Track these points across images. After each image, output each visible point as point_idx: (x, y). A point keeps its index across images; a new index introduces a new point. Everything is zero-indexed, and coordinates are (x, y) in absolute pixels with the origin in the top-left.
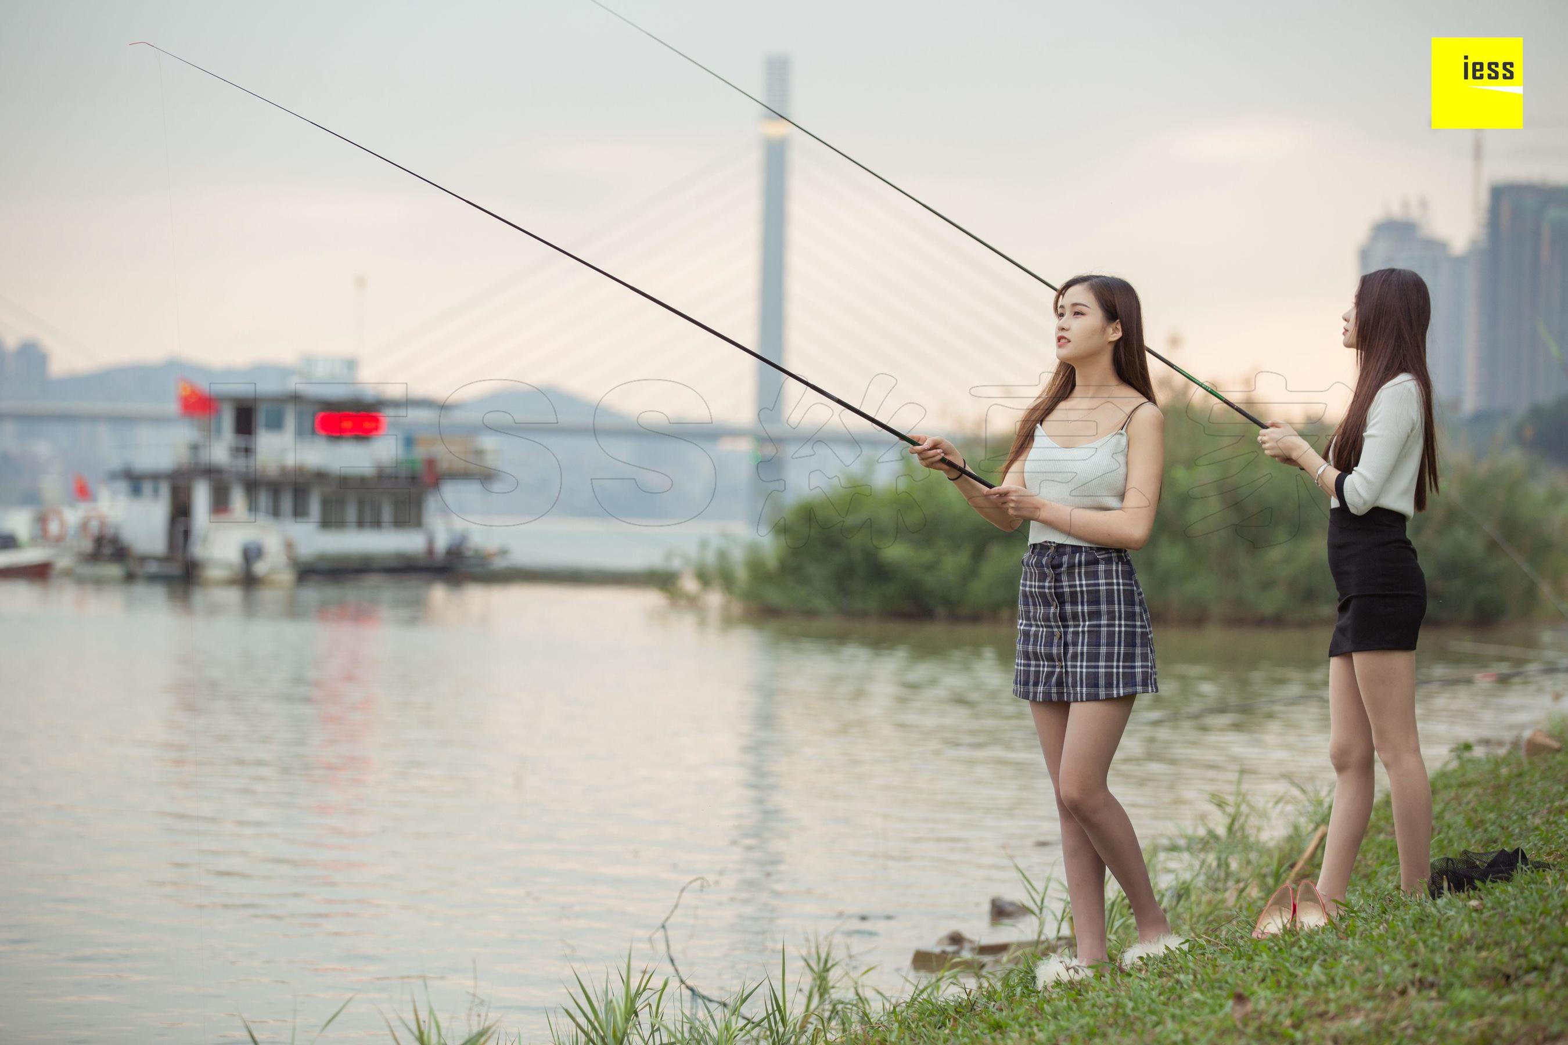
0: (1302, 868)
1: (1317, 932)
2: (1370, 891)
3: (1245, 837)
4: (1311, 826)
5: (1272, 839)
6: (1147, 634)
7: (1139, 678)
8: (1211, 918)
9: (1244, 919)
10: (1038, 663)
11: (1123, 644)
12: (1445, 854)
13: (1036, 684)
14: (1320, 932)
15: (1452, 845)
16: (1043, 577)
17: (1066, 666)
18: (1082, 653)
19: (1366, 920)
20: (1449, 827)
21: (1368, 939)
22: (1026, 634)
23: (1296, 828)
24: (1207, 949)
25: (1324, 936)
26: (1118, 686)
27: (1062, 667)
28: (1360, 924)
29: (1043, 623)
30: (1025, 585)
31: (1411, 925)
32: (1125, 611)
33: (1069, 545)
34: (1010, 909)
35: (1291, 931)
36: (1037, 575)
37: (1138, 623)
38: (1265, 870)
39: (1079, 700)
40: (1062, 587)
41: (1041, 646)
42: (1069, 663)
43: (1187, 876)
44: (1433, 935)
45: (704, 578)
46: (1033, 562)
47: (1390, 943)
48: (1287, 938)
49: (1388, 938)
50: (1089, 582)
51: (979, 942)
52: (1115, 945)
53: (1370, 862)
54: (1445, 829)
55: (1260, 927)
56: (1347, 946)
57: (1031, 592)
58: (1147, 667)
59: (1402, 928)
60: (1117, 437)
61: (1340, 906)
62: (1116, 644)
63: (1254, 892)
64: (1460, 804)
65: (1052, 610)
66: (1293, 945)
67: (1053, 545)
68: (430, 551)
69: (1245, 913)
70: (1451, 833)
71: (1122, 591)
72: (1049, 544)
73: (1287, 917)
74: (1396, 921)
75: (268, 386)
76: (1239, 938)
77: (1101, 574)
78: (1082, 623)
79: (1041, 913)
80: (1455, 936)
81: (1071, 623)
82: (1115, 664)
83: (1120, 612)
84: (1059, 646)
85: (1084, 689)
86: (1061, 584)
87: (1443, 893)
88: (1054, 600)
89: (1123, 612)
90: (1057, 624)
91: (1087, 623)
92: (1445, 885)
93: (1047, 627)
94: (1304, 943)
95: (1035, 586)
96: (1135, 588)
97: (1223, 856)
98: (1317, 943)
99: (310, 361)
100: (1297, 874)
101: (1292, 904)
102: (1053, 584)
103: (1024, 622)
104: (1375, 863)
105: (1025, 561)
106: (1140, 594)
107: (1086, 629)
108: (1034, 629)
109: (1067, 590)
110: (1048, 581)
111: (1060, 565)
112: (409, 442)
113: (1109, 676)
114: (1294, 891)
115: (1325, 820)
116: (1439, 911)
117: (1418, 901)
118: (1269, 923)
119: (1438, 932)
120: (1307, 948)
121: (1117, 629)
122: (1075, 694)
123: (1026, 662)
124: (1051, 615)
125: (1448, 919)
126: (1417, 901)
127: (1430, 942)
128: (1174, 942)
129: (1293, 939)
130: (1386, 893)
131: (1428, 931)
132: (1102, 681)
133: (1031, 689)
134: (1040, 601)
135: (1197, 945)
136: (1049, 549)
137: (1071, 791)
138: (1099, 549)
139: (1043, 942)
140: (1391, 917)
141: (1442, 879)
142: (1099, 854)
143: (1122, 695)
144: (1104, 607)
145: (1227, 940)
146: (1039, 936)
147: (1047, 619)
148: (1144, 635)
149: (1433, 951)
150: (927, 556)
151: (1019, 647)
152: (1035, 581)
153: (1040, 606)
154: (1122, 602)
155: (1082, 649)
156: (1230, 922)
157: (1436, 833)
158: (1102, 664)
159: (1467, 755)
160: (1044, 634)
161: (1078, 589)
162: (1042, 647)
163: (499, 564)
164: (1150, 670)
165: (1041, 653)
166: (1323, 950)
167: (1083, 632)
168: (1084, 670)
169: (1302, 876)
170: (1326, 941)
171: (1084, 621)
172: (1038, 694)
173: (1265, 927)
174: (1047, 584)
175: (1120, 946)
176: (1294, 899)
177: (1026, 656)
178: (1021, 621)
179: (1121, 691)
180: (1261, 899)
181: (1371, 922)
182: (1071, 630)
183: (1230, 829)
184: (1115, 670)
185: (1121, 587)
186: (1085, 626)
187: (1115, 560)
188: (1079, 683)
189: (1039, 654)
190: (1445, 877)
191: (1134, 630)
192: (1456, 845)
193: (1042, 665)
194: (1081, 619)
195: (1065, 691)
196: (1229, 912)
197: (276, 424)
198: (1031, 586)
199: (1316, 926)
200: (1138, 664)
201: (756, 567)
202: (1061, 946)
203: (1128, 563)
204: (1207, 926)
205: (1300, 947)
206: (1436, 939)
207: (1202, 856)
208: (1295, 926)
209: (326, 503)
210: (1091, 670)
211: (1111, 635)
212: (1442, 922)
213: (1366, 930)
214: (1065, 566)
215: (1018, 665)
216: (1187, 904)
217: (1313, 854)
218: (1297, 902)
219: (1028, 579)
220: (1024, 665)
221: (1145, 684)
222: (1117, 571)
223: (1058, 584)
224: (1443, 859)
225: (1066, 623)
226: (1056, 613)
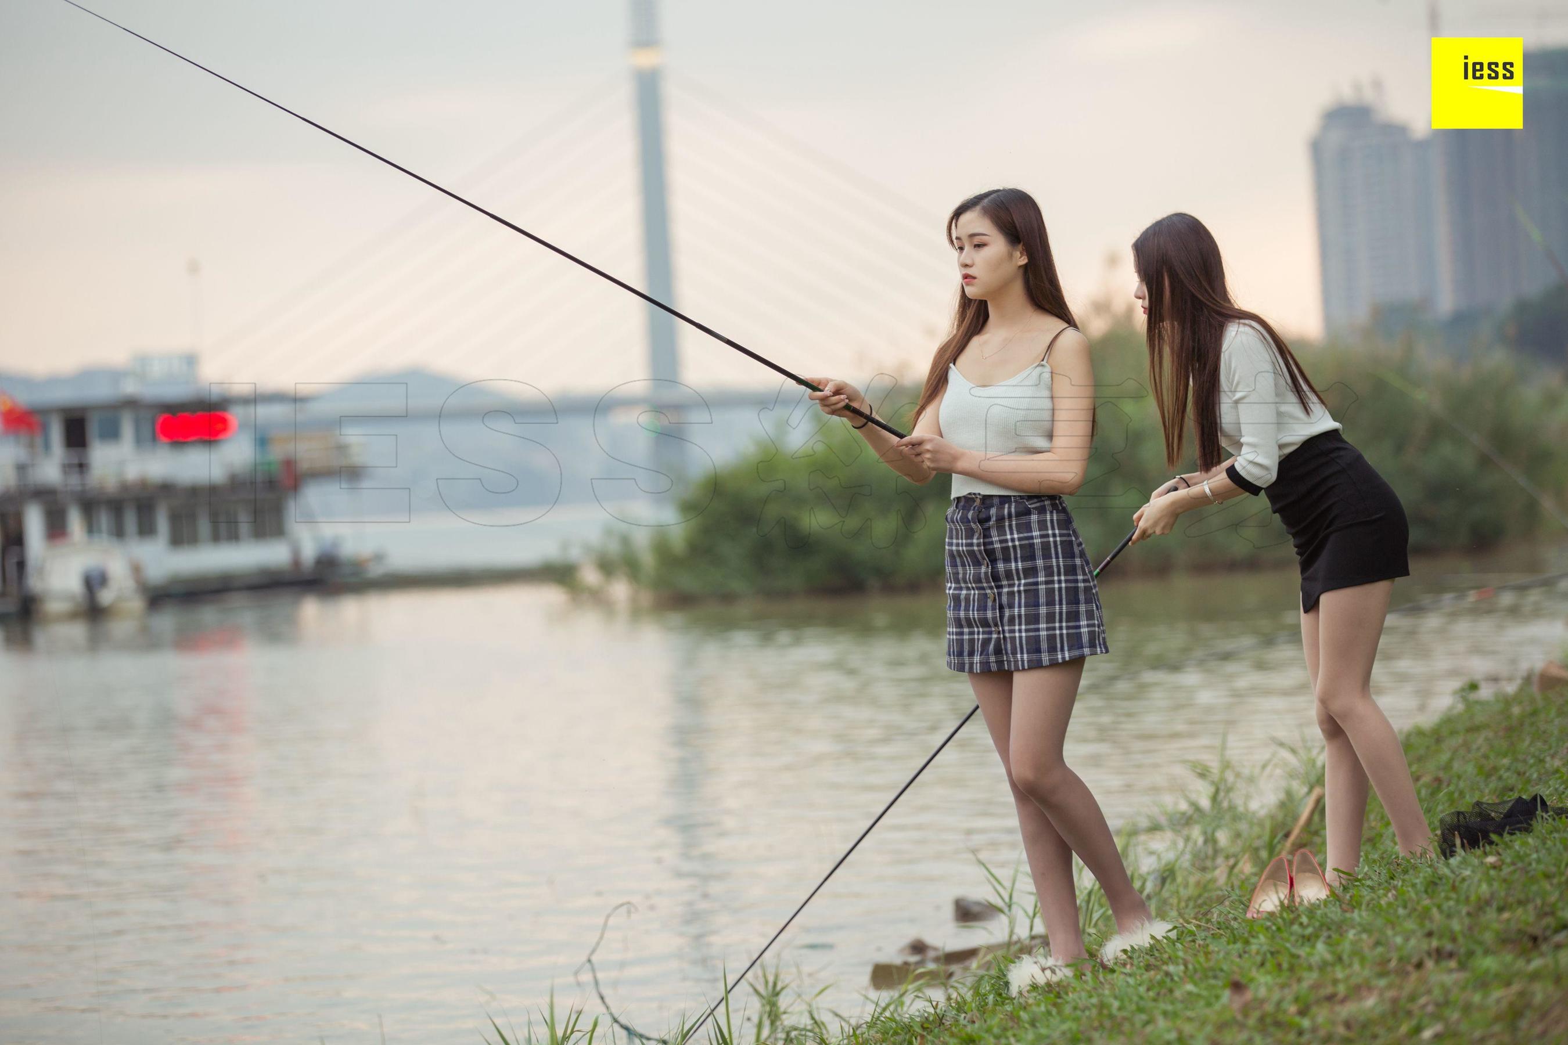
0: (1298, 837)
1: (1319, 906)
2: (1376, 856)
3: (1232, 808)
4: (1305, 790)
5: (1262, 807)
6: (1091, 588)
7: (1085, 639)
8: (1200, 901)
9: (1236, 898)
10: (971, 630)
11: (1064, 602)
12: (1456, 808)
13: (971, 654)
14: (1322, 906)
15: (1464, 797)
16: (970, 533)
17: (1004, 631)
18: (1020, 616)
19: (1372, 888)
20: (1459, 777)
21: (1375, 908)
22: (956, 599)
23: (1289, 793)
24: (1198, 935)
25: (1326, 910)
26: (1062, 650)
27: (999, 633)
28: (1366, 893)
29: (974, 585)
30: (951, 544)
31: (1423, 889)
32: (1064, 565)
33: (997, 496)
34: (976, 909)
35: (1290, 907)
36: (964, 532)
37: (1080, 577)
38: (1257, 843)
39: (1021, 668)
40: (992, 543)
41: (973, 610)
42: (1006, 628)
43: (1170, 856)
44: (1448, 899)
45: (607, 567)
46: (958, 518)
47: (1401, 911)
48: (1285, 915)
49: (1398, 906)
50: (1021, 535)
51: (943, 949)
52: (1095, 940)
53: (1373, 824)
54: (1454, 781)
55: (1255, 905)
56: (1352, 919)
57: (958, 551)
58: (1093, 625)
59: (1413, 895)
60: (1039, 369)
61: (1342, 875)
62: (1057, 602)
63: (1247, 867)
64: (1469, 751)
65: (983, 569)
66: (1292, 923)
67: (978, 496)
68: (296, 563)
69: (1237, 892)
70: (1462, 784)
71: (1059, 543)
72: (973, 496)
73: (1283, 892)
74: (1406, 887)
75: (100, 392)
76: (1232, 919)
77: (1035, 525)
78: (1017, 582)
79: (1010, 910)
80: (1473, 898)
81: (1004, 583)
82: (1057, 625)
83: (1058, 566)
84: (994, 609)
85: (1025, 656)
86: (990, 540)
87: (1455, 852)
88: (984, 559)
89: (1062, 567)
90: (989, 585)
91: (1023, 581)
92: (1458, 842)
93: (979, 588)
94: (1304, 920)
95: (962, 544)
96: (1074, 539)
97: (1209, 830)
98: (1319, 918)
99: (143, 360)
100: (1293, 844)
101: (1288, 878)
102: (982, 540)
103: (953, 585)
104: (1379, 824)
105: (949, 517)
106: (1080, 544)
107: (1022, 588)
108: (964, 592)
109: (997, 546)
110: (975, 537)
111: (988, 519)
112: (262, 441)
113: (1051, 638)
114: (1290, 862)
115: (1320, 781)
116: (1453, 872)
117: (1429, 863)
118: (1264, 900)
119: (1454, 895)
120: (1308, 925)
121: (1056, 586)
122: (1016, 662)
123: (958, 630)
124: (983, 575)
125: (1464, 880)
126: (1427, 863)
127: (1445, 907)
128: (1160, 929)
129: (1292, 916)
130: (1394, 857)
131: (1443, 895)
132: (1044, 645)
133: (966, 659)
134: (969, 560)
135: (1186, 931)
136: (974, 501)
137: (1025, 772)
138: (1030, 498)
139: (1016, 943)
140: (1400, 883)
141: (1454, 835)
142: (1063, 838)
143: (1067, 659)
144: (1040, 563)
145: (1219, 923)
146: (1011, 936)
147: (978, 580)
148: (1087, 590)
149: (1449, 916)
150: (853, 522)
151: (950, 614)
152: (962, 539)
153: (969, 566)
154: (1060, 555)
155: (1020, 611)
156: (1222, 903)
157: (1445, 784)
158: (1043, 626)
159: (1473, 696)
160: (976, 596)
161: (1010, 544)
162: (976, 612)
163: (375, 571)
164: (1097, 629)
165: (974, 618)
166: (1326, 925)
167: (1019, 592)
168: (1024, 634)
169: (1299, 846)
170: (1329, 915)
171: (1019, 579)
172: (975, 665)
173: (1260, 905)
174: (975, 541)
175: (1101, 940)
176: (1290, 871)
177: (958, 623)
178: (949, 585)
179: (1067, 655)
180: (1255, 874)
181: (1379, 890)
182: (1005, 590)
183: (1214, 799)
184: (1058, 632)
185: (1058, 539)
186: (1020, 585)
187: (1049, 508)
188: (1018, 649)
189: (972, 620)
190: (1456, 832)
191: (1076, 585)
192: (1468, 797)
193: (976, 632)
194: (1015, 578)
195: (1005, 659)
196: (1220, 893)
197: (112, 433)
198: (958, 545)
199: (1318, 899)
200: (1083, 623)
201: (662, 549)
202: (1035, 946)
203: (1064, 510)
204: (1196, 910)
205: (1301, 924)
206: (1451, 903)
207: (1185, 832)
208: (1293, 901)
209: (175, 519)
210: (1031, 634)
211: (1050, 592)
212: (1457, 884)
213: (1372, 899)
214: (994, 519)
215: (950, 635)
216: (1173, 888)
217: (1310, 821)
218: (1294, 874)
219: (954, 537)
220: (957, 634)
221: (1092, 645)
222: (1052, 521)
223: (987, 540)
224: (1453, 813)
225: (1000, 583)
226: (988, 572)
